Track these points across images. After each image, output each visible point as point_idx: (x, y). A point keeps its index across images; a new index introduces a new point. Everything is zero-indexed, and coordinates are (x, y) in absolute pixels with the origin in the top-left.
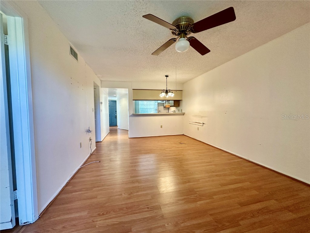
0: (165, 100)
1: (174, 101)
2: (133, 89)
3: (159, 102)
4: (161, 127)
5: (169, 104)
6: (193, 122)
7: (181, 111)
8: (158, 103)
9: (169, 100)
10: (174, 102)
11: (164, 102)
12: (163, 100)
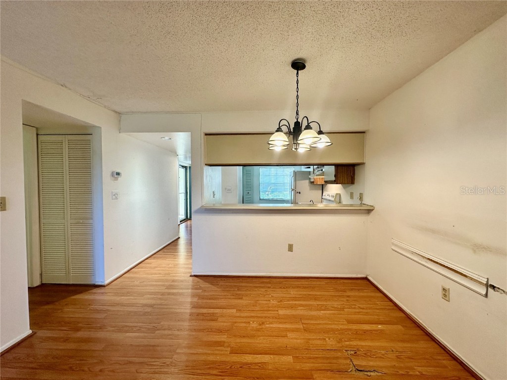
0: (313, 165)
1: (337, 166)
2: (206, 134)
3: (297, 168)
4: (290, 248)
5: (323, 174)
6: (413, 253)
7: (361, 198)
8: (295, 173)
9: (323, 165)
10: (336, 171)
11: (311, 169)
12: (308, 165)
